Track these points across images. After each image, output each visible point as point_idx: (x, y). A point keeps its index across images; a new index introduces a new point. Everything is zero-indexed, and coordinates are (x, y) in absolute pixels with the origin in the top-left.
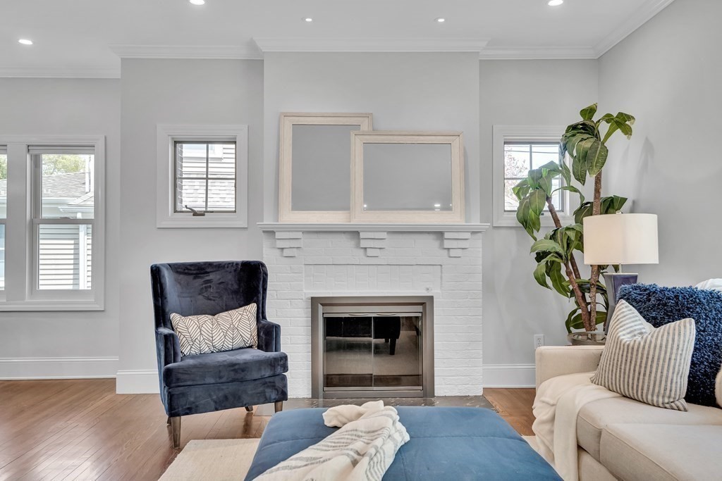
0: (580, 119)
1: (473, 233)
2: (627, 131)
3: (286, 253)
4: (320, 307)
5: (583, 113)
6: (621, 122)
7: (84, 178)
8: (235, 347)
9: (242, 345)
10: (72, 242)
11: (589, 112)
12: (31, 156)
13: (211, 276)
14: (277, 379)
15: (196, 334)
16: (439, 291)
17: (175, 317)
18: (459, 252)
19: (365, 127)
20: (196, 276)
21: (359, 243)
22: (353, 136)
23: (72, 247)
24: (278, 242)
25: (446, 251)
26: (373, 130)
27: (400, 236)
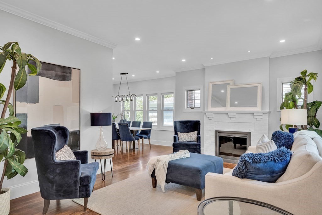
0: (300, 75)
1: (263, 113)
2: (315, 79)
3: (210, 118)
4: (218, 133)
5: (302, 73)
6: (313, 75)
8: (191, 141)
9: (193, 140)
11: (304, 73)
13: (189, 124)
14: (198, 149)
15: (182, 137)
16: (253, 131)
17: (178, 133)
18: (260, 119)
19: (232, 83)
20: (185, 124)
21: (228, 116)
22: (227, 86)
24: (207, 116)
25: (256, 119)
26: (234, 84)
27: (241, 114)
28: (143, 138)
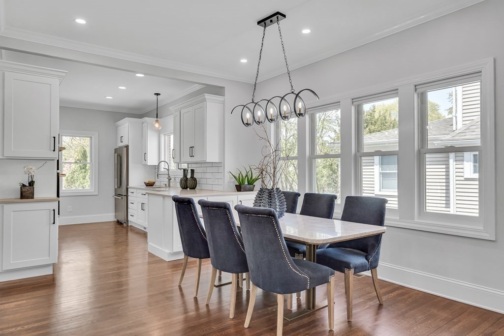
7: (452, 121)
10: (444, 166)
12: (418, 94)
23: (444, 170)
28: (352, 271)
